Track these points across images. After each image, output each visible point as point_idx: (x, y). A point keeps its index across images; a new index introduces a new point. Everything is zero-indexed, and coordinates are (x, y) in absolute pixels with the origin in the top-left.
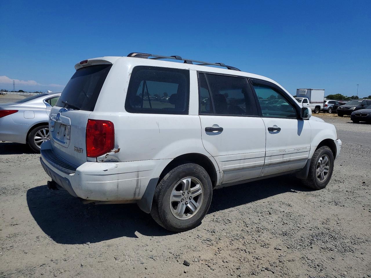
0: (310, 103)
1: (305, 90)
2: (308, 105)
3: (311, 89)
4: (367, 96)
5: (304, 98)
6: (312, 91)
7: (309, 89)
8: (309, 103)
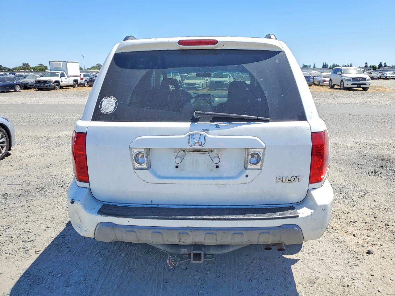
0: (68, 77)
1: (60, 62)
2: (66, 79)
3: (66, 62)
4: (90, 67)
5: (60, 72)
6: (68, 64)
7: (64, 62)
8: (66, 77)
